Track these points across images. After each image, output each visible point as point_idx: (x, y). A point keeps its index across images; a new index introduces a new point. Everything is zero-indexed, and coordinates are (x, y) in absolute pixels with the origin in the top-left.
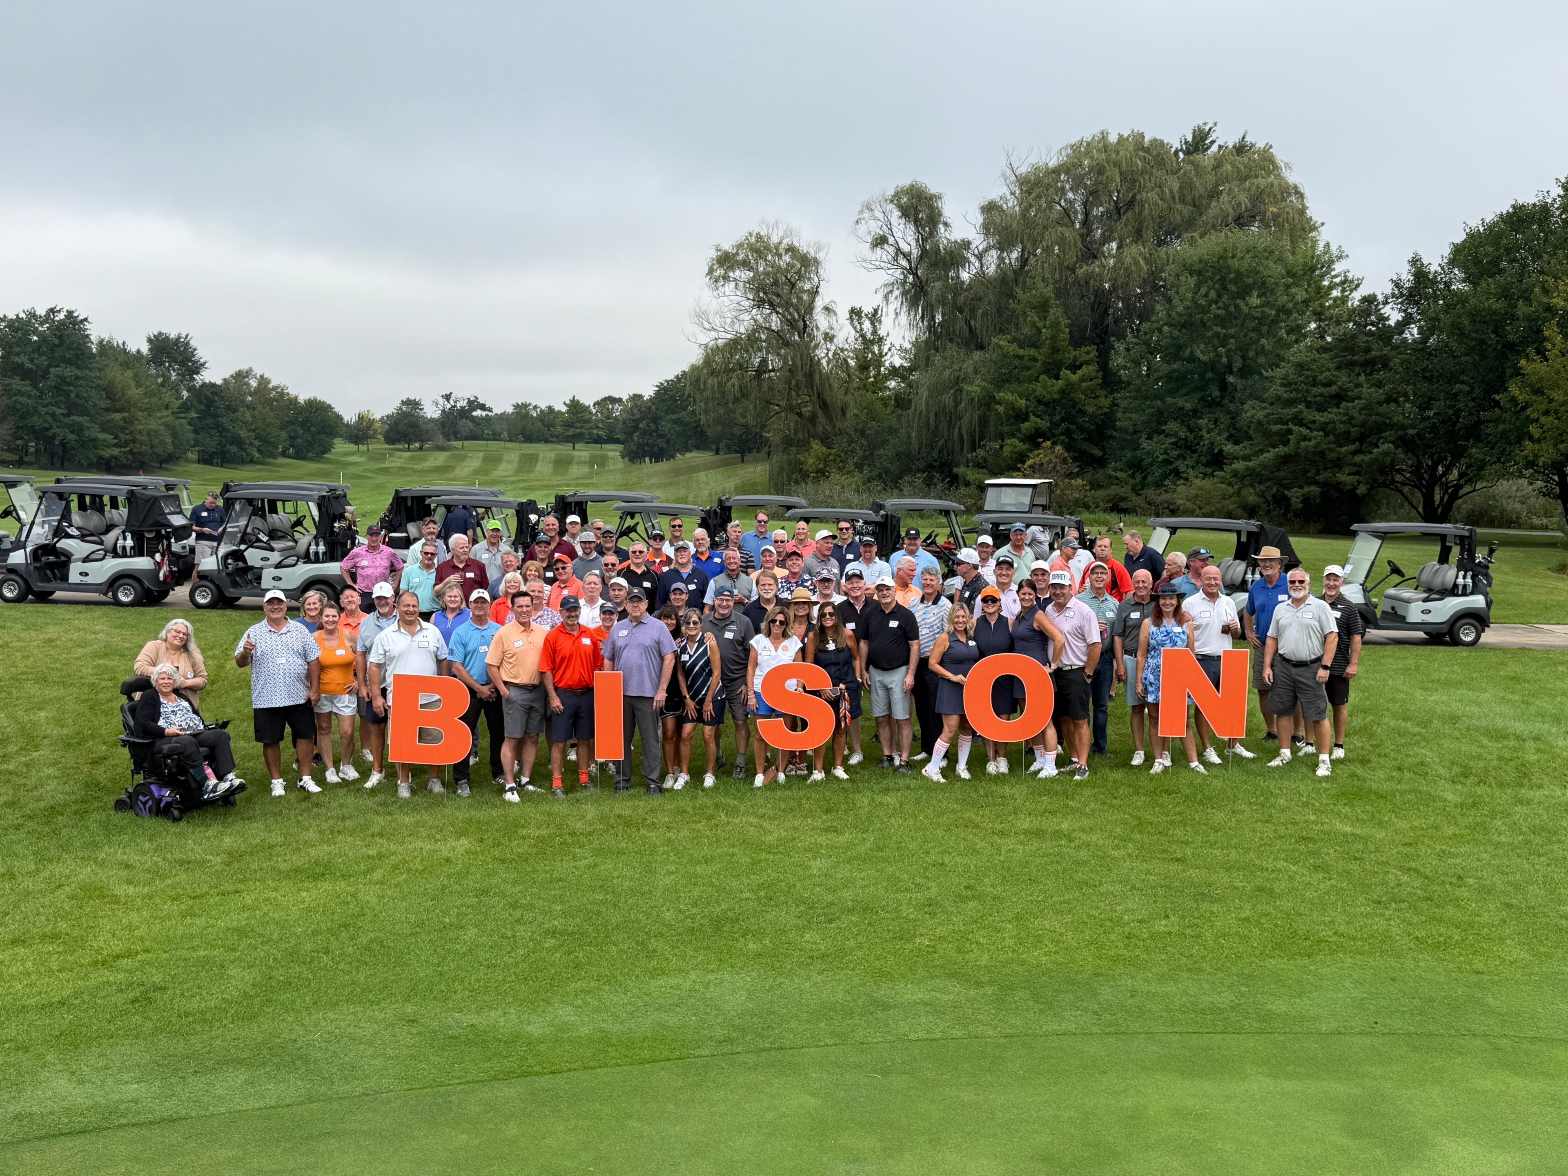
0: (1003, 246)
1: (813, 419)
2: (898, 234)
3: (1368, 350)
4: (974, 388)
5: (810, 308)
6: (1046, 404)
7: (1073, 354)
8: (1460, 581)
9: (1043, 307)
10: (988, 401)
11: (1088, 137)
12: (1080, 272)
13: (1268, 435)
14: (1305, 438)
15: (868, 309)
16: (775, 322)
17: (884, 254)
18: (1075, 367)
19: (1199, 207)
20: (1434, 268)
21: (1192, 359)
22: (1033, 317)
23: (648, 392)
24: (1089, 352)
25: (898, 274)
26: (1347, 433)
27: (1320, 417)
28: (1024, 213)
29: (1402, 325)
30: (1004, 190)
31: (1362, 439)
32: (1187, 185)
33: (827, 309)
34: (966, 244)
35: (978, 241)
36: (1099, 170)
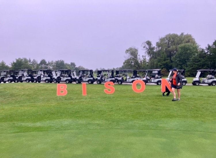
0: (159, 47)
1: (137, 68)
2: (146, 46)
3: (203, 55)
4: (155, 63)
5: (137, 55)
6: (164, 64)
7: (167, 58)
8: (213, 77)
9: (163, 53)
10: (157, 65)
11: (168, 34)
12: (168, 49)
13: (190, 66)
14: (195, 66)
15: (144, 55)
16: (133, 57)
17: (145, 48)
18: (167, 60)
19: (182, 41)
20: (211, 45)
21: (181, 58)
22: (162, 54)
23: (121, 67)
24: (169, 58)
25: (147, 51)
26: (200, 65)
27: (197, 64)
28: (161, 43)
29: (207, 53)
30: (159, 41)
31: (202, 66)
32: (180, 39)
33: (139, 55)
34: (154, 47)
35: (156, 47)
36: (169, 38)
